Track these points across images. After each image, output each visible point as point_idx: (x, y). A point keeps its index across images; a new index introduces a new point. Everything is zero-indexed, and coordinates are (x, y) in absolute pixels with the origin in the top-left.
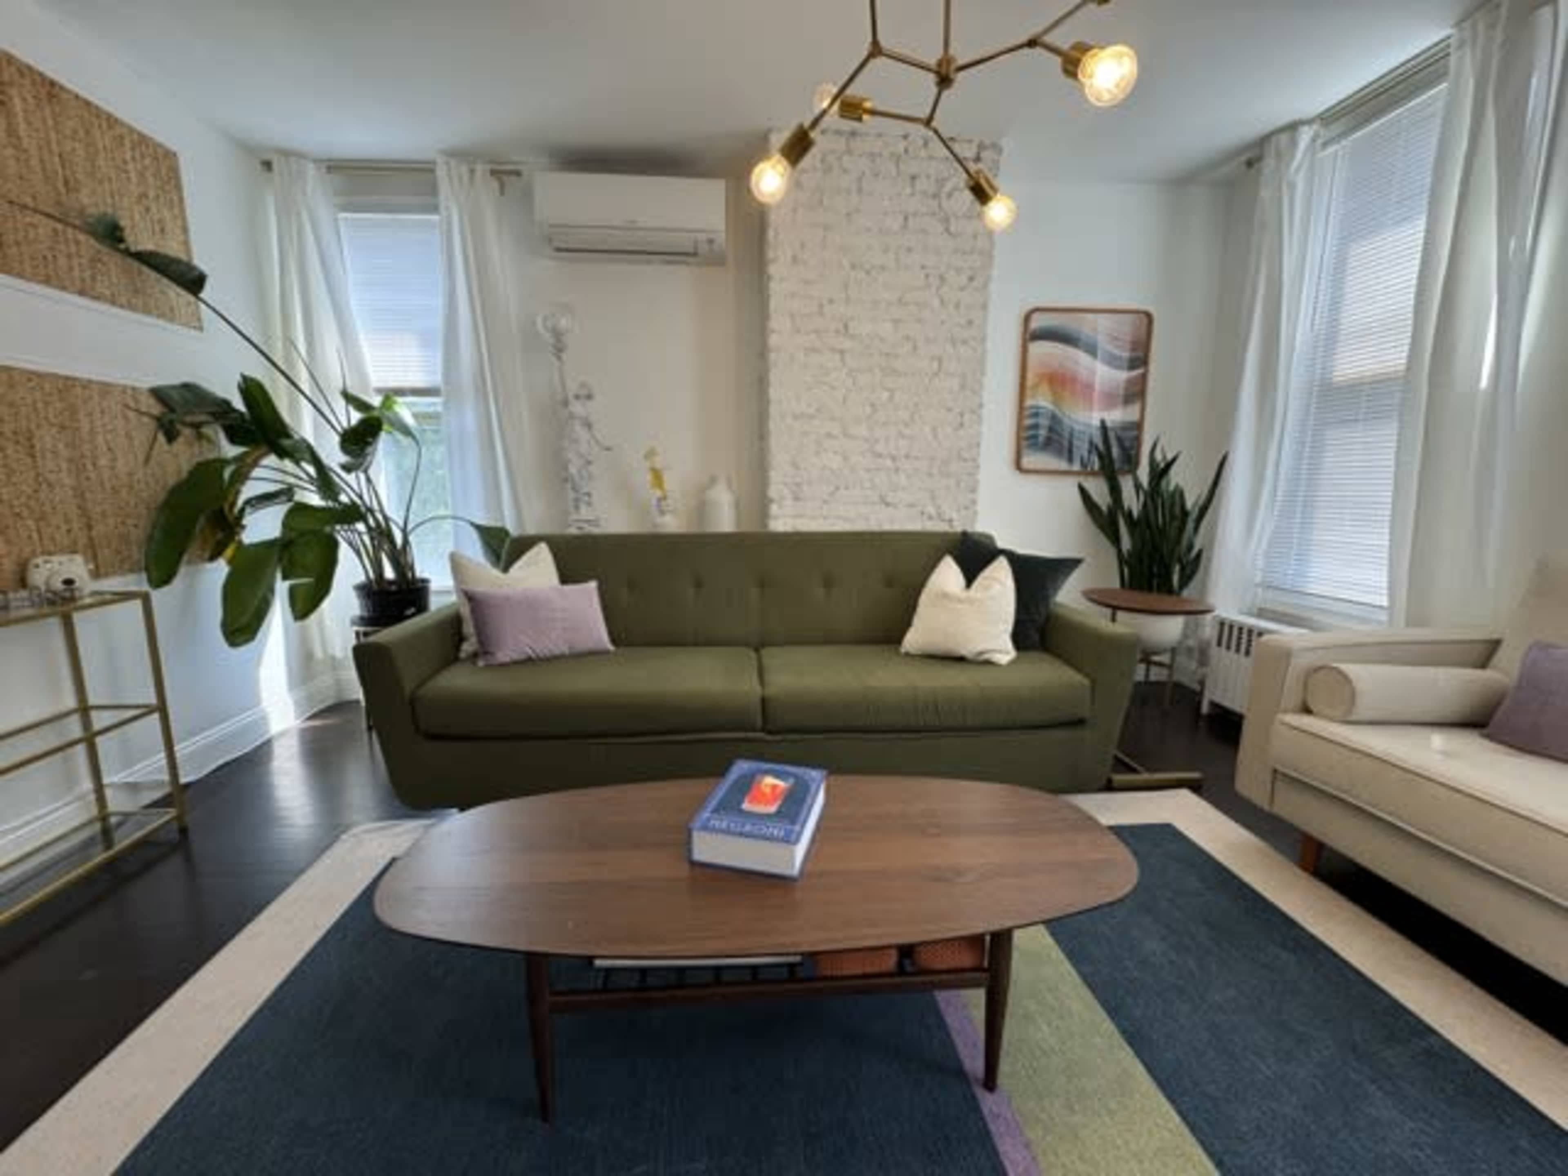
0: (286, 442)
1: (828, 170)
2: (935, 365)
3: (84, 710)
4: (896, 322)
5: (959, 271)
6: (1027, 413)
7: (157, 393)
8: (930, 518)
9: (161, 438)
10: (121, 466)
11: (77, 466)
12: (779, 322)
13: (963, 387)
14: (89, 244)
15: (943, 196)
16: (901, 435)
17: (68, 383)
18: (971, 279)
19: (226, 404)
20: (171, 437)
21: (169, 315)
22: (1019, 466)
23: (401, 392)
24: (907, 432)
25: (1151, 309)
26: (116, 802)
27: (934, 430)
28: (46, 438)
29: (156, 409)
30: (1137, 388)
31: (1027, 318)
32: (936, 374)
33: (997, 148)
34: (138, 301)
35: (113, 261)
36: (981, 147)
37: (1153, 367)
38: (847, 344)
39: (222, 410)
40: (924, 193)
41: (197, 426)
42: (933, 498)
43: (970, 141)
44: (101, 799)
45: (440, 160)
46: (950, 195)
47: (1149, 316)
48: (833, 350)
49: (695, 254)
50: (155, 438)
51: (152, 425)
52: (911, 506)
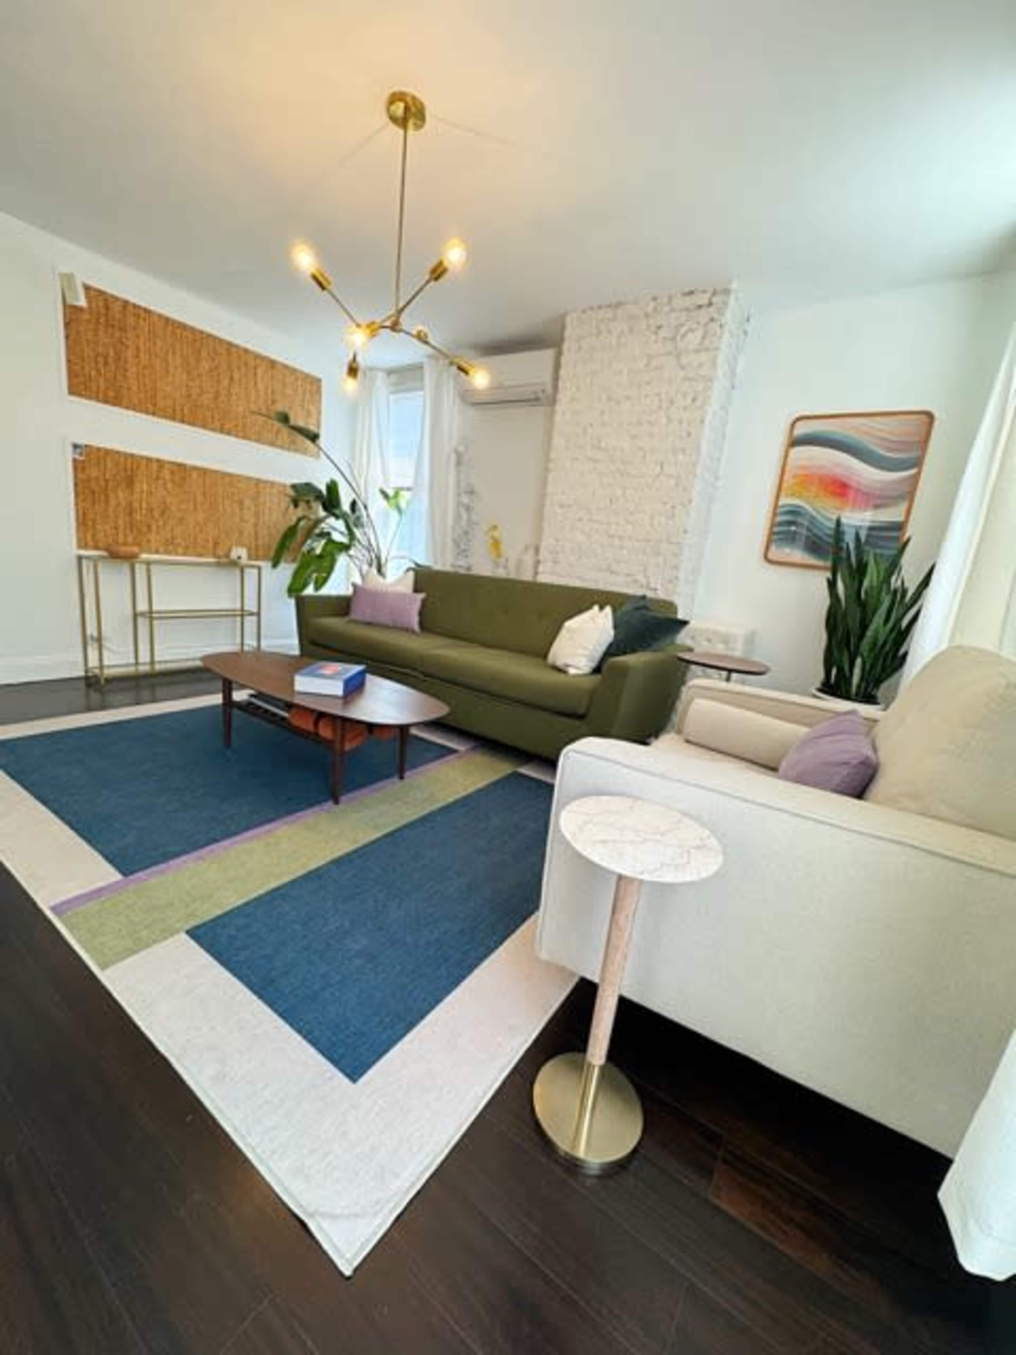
0: (337, 512)
1: (599, 333)
2: (658, 469)
3: (242, 610)
4: (634, 437)
5: (685, 395)
6: (779, 510)
7: (294, 487)
8: (642, 586)
9: (292, 507)
10: (274, 517)
11: (257, 515)
12: (558, 441)
13: (677, 485)
14: (278, 425)
15: (678, 338)
16: (628, 522)
17: (258, 481)
18: (694, 400)
19: (320, 492)
20: (296, 505)
21: (305, 452)
22: (766, 557)
23: (402, 489)
24: (631, 519)
25: (928, 408)
26: (246, 648)
27: (652, 517)
28: (247, 502)
29: (291, 493)
30: (907, 489)
31: (793, 425)
32: (658, 476)
33: (727, 292)
34: (293, 447)
35: (285, 431)
36: (714, 293)
37: (925, 468)
38: (599, 455)
39: (318, 496)
40: (665, 338)
41: (308, 502)
42: (645, 571)
43: (704, 292)
44: (242, 644)
45: (425, 360)
46: (684, 336)
47: (930, 416)
48: (590, 459)
49: (537, 399)
50: (289, 506)
51: (288, 499)
52: (628, 575)
